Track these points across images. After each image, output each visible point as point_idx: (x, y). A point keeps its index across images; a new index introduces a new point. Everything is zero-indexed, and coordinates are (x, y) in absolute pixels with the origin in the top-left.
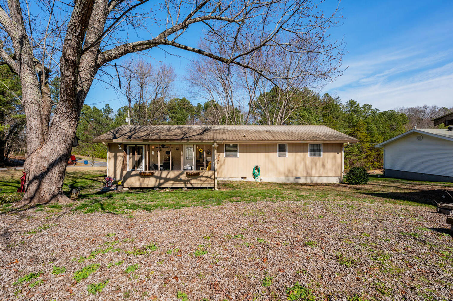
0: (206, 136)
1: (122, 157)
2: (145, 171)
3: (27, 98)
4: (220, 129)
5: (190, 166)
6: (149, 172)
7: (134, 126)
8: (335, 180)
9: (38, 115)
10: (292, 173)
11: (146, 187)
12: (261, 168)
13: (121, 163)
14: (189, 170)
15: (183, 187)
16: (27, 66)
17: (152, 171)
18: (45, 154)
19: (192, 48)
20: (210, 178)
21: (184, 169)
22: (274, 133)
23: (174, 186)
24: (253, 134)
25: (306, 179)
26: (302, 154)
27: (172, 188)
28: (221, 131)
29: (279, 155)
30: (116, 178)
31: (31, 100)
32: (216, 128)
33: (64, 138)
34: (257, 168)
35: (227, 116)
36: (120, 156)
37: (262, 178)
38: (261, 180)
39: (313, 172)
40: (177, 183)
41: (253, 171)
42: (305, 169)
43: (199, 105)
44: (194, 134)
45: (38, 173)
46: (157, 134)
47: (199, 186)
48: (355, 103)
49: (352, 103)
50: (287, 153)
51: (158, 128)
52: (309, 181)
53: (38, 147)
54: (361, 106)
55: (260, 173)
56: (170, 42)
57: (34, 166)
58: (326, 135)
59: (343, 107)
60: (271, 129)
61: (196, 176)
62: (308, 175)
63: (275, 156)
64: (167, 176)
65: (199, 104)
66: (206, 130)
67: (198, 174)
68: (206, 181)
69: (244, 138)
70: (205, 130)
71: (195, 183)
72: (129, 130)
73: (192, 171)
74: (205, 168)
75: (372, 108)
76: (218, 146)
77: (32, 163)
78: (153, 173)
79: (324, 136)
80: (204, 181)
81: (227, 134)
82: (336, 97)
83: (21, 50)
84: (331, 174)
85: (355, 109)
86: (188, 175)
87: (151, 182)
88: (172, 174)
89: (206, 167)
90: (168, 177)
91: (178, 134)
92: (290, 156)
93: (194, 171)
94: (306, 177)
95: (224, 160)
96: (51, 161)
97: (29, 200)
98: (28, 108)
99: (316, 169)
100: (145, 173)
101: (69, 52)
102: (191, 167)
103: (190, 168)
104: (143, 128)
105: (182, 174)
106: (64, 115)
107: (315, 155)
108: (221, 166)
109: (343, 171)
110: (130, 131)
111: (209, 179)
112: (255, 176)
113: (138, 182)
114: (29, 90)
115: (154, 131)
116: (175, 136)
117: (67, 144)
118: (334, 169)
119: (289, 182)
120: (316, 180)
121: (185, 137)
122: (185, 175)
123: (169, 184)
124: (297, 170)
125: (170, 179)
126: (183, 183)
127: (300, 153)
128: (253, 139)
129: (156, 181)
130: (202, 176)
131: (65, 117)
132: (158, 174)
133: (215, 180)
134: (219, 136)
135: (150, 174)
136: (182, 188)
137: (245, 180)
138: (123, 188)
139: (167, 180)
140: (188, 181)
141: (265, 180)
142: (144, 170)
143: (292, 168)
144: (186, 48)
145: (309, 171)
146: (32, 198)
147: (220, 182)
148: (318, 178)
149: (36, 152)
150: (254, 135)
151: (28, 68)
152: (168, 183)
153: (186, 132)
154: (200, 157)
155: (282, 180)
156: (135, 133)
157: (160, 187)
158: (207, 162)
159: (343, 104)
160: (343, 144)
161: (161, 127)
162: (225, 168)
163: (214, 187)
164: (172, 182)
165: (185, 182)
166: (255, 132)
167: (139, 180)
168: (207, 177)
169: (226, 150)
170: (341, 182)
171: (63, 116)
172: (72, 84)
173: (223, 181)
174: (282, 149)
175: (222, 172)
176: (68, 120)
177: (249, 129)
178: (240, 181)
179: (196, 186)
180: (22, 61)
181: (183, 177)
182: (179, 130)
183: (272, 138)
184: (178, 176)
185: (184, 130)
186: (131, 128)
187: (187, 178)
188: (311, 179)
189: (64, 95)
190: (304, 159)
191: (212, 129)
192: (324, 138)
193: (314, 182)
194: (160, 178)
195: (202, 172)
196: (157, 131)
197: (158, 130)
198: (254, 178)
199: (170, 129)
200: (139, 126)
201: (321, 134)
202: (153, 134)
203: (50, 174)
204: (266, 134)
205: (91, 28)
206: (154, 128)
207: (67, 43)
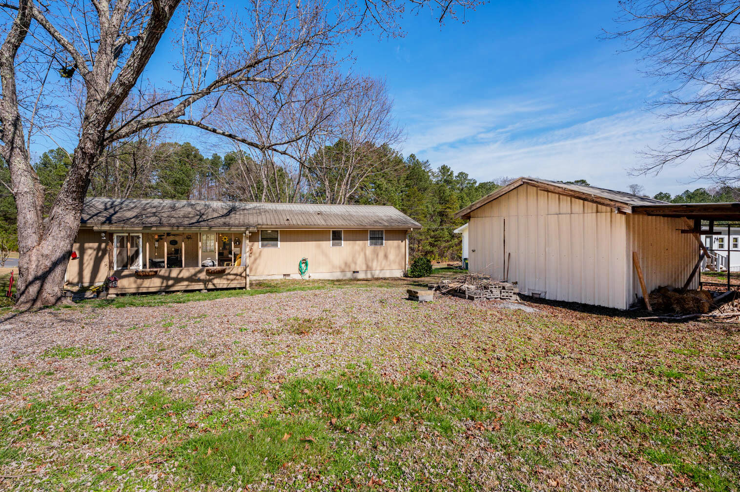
0: (235, 219)
1: (95, 250)
2: (144, 270)
3: (20, 188)
4: (254, 208)
5: (210, 262)
6: (151, 271)
7: (109, 200)
8: (399, 274)
9: (34, 207)
10: (349, 267)
11: (146, 291)
12: (309, 261)
13: (91, 259)
14: (210, 266)
15: (202, 290)
16: (19, 151)
17: (155, 270)
18: (46, 252)
19: (222, 132)
20: (240, 275)
21: (203, 266)
22: (328, 215)
23: (188, 289)
24: (300, 216)
25: (366, 273)
26: (361, 242)
27: (186, 291)
28: (255, 211)
29: (333, 245)
30: (82, 283)
31: (26, 190)
32: (247, 207)
33: (68, 232)
34: (304, 261)
35: (265, 183)
36: (90, 248)
37: (311, 275)
38: (309, 277)
39: (375, 265)
40: (193, 284)
41: (300, 265)
42: (364, 261)
43: (216, 158)
44: (214, 216)
45: (40, 273)
46: (154, 214)
47: (225, 287)
48: (448, 170)
49: (444, 169)
50: (343, 242)
51: (154, 205)
52: (369, 276)
53: (36, 244)
54: (455, 174)
55: (309, 267)
56: (195, 123)
57: (34, 265)
58: (391, 220)
59: (433, 175)
60: (324, 209)
61: (220, 274)
62: (369, 268)
63: (328, 244)
64: (179, 274)
65: (216, 154)
66: (233, 210)
67: (224, 271)
68: (235, 279)
69: (286, 223)
70: (231, 210)
71: (219, 282)
72: (102, 207)
73: (215, 268)
74: (233, 264)
75: (469, 178)
76: (250, 234)
77: (31, 261)
78: (156, 272)
79: (387, 221)
80: (232, 280)
81: (264, 217)
82: (425, 161)
83: (15, 133)
84: (395, 266)
85: (448, 179)
86: (209, 273)
87: (155, 284)
88: (186, 273)
89: (235, 262)
90: (180, 276)
91: (190, 216)
92: (346, 246)
93: (217, 268)
94: (366, 271)
95: (261, 252)
96: (54, 259)
97: (31, 303)
98: (21, 200)
99: (378, 260)
100: (145, 272)
101: (88, 145)
102: (213, 262)
103: (212, 264)
104: (126, 203)
105: (200, 271)
106: (70, 207)
107: (376, 244)
108: (256, 260)
109: (407, 262)
110: (106, 209)
111: (238, 277)
112: (301, 272)
113: (134, 286)
114: (23, 178)
115: (149, 210)
116: (186, 219)
117: (71, 239)
118: (397, 261)
119: (344, 278)
120: (377, 274)
121: (201, 220)
122: (204, 273)
123: (182, 286)
124: (356, 263)
125: (182, 280)
126: (201, 283)
127: (358, 242)
128: (299, 223)
129: (162, 283)
130: (229, 274)
131: (70, 209)
132: (165, 273)
133: (247, 277)
134: (252, 220)
135: (153, 273)
136: (200, 290)
137: (287, 278)
138: (108, 294)
139: (178, 280)
140: (210, 280)
141: (315, 276)
142: (141, 268)
143: (350, 260)
144: (214, 131)
145: (370, 264)
146: (34, 301)
147: (254, 282)
148: (380, 272)
149: (35, 249)
150: (301, 218)
151: (21, 153)
152: (180, 284)
153: (202, 211)
154: (224, 248)
155: (338, 275)
156: (116, 213)
157: (167, 291)
158: (235, 255)
159: (434, 170)
160: (407, 231)
161: (159, 203)
162: (261, 263)
163: (245, 288)
164: (186, 283)
165: (205, 282)
166: (303, 213)
167: (135, 282)
168: (236, 275)
169: (262, 239)
170: (406, 275)
171: (67, 209)
172: (85, 176)
173: (256, 280)
174: (337, 236)
175: (256, 269)
176: (74, 212)
177: (296, 208)
178: (281, 280)
179: (220, 287)
180: (15, 146)
181: (203, 276)
182: (190, 209)
183: (323, 223)
184: (195, 275)
185: (198, 208)
186: (106, 204)
187: (208, 277)
188: (371, 273)
189: (73, 187)
190: (363, 249)
191: (242, 208)
192: (386, 224)
193: (376, 276)
194: (168, 278)
195: (229, 268)
196: (154, 210)
197: (154, 207)
198: (301, 274)
199: (175, 206)
200: (119, 200)
201: (385, 218)
202: (148, 215)
203: (53, 274)
204: (317, 217)
205: (94, 101)
206: (148, 204)
207: (88, 137)
